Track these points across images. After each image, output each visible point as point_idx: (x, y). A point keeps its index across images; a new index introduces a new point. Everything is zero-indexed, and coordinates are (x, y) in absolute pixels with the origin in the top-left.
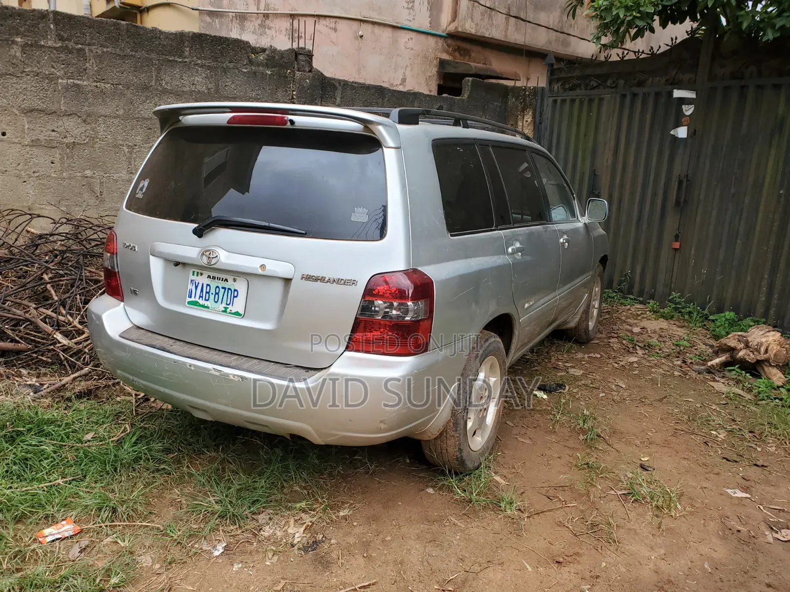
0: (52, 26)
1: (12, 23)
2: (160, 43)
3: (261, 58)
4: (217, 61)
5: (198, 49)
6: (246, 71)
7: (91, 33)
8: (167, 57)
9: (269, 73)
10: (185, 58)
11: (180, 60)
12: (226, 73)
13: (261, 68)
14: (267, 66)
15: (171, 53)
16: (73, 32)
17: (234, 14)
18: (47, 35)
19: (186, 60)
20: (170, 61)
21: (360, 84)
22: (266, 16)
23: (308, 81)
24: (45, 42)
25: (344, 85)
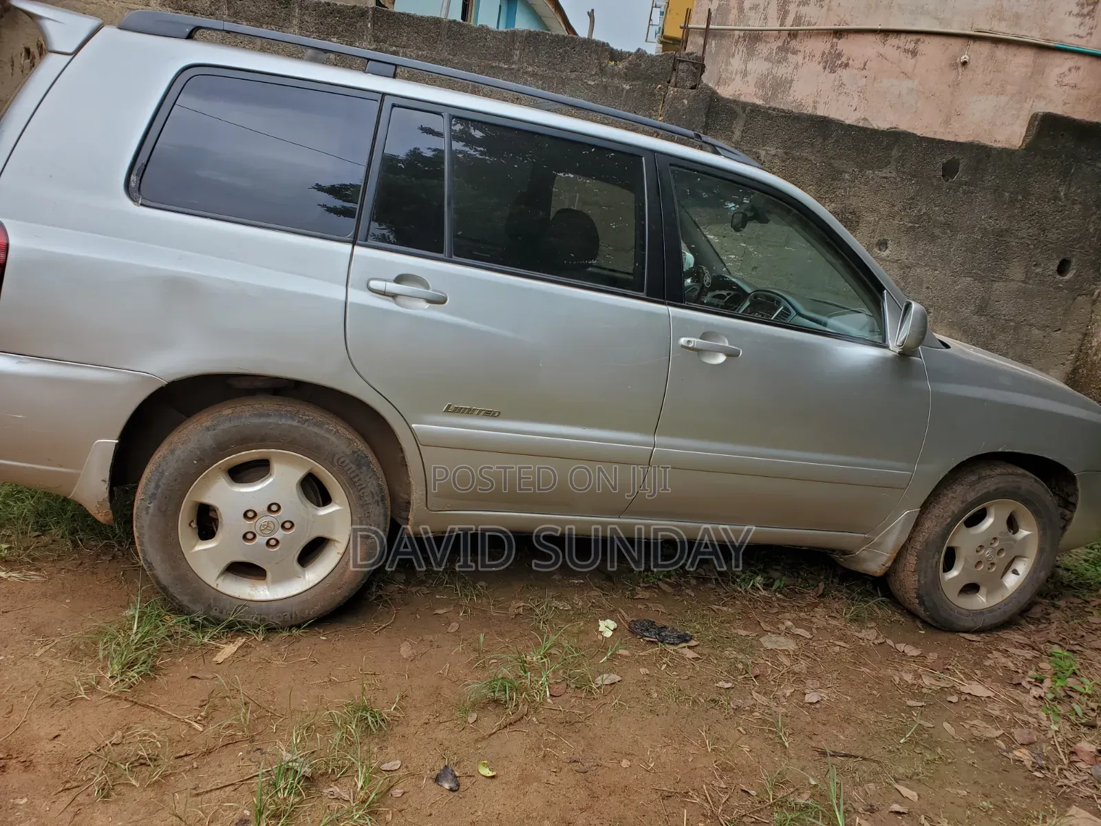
0: (369, 25)
1: (331, 21)
2: (484, 45)
3: (620, 66)
4: (555, 69)
5: (530, 52)
6: (593, 83)
7: (408, 33)
8: (491, 62)
9: (628, 87)
10: (513, 63)
11: (506, 66)
12: (564, 85)
13: (616, 81)
14: (626, 77)
15: (496, 57)
16: (390, 32)
17: (742, 34)
18: (363, 35)
19: (513, 66)
20: (492, 67)
21: (783, 111)
22: (793, 34)
23: (686, 102)
24: (359, 44)
25: (752, 111)
